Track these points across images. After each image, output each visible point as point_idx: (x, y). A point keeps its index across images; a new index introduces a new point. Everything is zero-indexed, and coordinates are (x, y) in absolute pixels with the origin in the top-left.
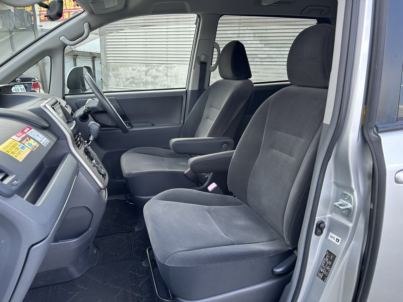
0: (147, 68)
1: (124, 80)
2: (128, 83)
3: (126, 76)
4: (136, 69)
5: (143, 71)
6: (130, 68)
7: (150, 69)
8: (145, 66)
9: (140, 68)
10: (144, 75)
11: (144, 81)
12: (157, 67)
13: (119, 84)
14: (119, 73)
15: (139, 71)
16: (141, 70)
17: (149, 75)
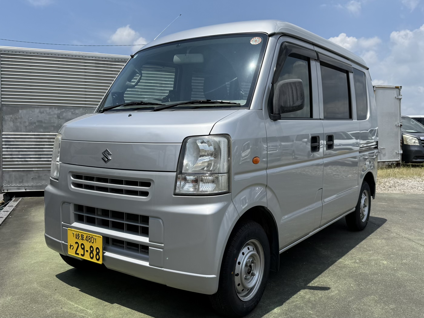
0: (59, 112)
1: (27, 124)
2: (33, 127)
3: (30, 120)
4: (45, 112)
5: (55, 114)
6: (37, 111)
7: (63, 112)
8: (57, 109)
9: (51, 111)
10: (56, 118)
11: (55, 125)
12: (73, 110)
13: (19, 129)
14: (20, 116)
15: (49, 114)
16: (52, 113)
17: (63, 118)
